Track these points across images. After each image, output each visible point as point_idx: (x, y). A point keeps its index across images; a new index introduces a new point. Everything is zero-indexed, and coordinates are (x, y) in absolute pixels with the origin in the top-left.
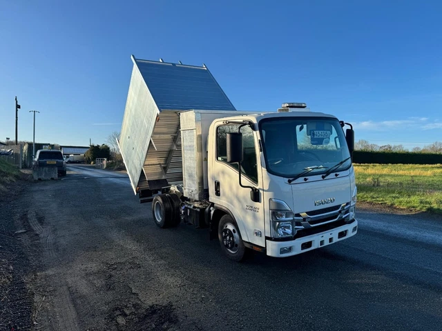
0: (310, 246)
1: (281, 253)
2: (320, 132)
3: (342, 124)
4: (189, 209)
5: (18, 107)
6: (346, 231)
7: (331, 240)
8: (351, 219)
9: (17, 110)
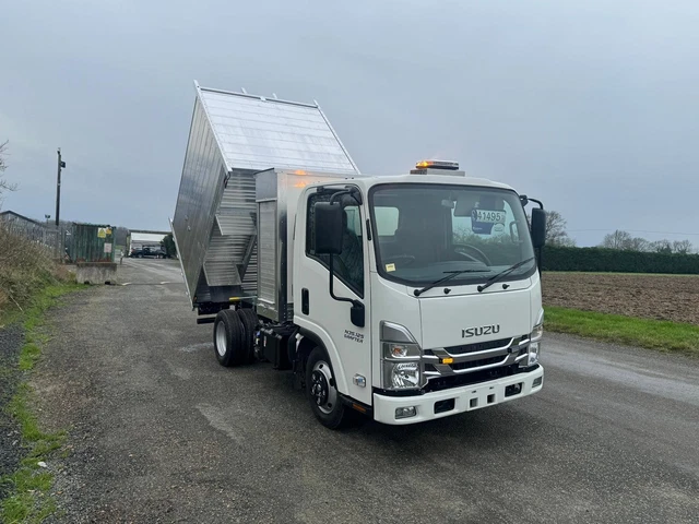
0: (452, 407)
1: (397, 417)
2: (487, 212)
3: (524, 200)
4: (267, 335)
5: (62, 165)
6: (520, 384)
7: (490, 398)
8: (530, 364)
9: (60, 171)
